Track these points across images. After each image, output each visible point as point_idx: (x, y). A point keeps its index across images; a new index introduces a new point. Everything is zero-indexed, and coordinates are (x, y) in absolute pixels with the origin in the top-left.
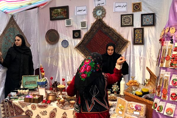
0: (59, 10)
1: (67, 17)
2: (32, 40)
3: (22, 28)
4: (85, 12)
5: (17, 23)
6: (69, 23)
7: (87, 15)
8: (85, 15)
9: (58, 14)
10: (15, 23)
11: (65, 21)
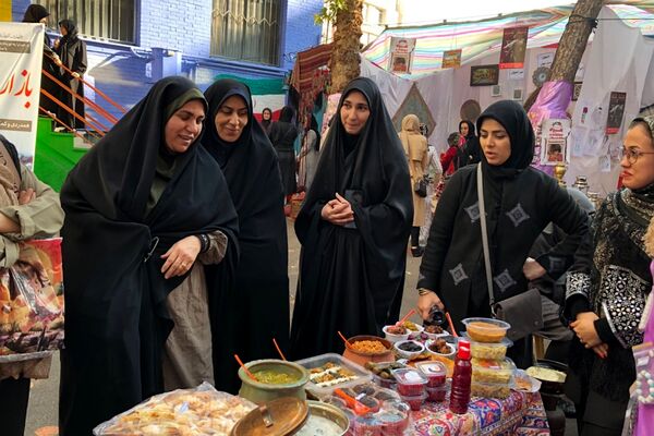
0: (485, 71)
1: (496, 82)
2: (439, 117)
3: (426, 99)
4: (522, 76)
5: (421, 92)
6: (496, 91)
7: (525, 79)
8: (522, 80)
9: (483, 77)
10: (418, 93)
11: (492, 87)
